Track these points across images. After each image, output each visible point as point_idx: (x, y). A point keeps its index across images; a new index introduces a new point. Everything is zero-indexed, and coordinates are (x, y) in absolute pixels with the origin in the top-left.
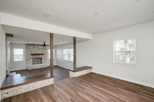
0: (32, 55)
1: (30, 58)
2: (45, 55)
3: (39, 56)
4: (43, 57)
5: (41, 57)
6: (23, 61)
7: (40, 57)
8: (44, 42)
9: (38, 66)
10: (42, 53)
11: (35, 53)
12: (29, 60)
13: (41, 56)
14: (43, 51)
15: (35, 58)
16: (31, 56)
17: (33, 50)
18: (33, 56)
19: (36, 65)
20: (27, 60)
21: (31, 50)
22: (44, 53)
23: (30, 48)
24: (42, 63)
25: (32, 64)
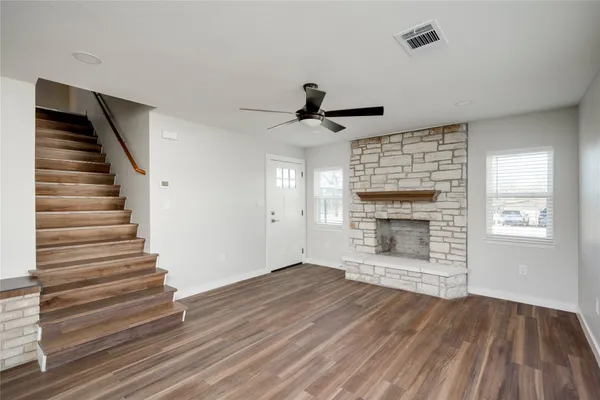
1: (364, 215)
2: (442, 202)
3: (408, 205)
4: (434, 216)
5: (423, 216)
6: (340, 227)
7: (416, 216)
10: (427, 186)
11: (389, 188)
12: (362, 226)
13: (420, 210)
14: (435, 176)
15: (385, 215)
16: (369, 207)
17: (377, 171)
18: (379, 206)
19: (381, 265)
20: (353, 226)
21: (369, 172)
22: (438, 187)
23: (364, 159)
24: (426, 259)
25: (373, 250)
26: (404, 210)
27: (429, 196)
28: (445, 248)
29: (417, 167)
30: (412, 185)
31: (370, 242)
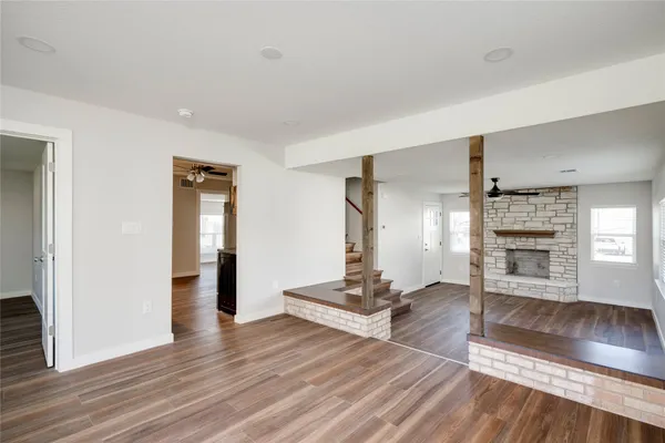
0: (499, 233)
1: (496, 246)
2: (561, 240)
3: (533, 240)
4: (553, 248)
5: (545, 248)
7: (539, 248)
8: (495, 180)
9: (524, 286)
10: (548, 227)
11: (517, 227)
12: (494, 254)
13: (542, 244)
14: (554, 220)
15: (514, 247)
16: (501, 240)
17: (507, 215)
18: (509, 240)
21: (501, 215)
22: (556, 228)
23: (496, 205)
24: (547, 277)
25: (504, 272)
26: (530, 243)
27: (551, 234)
28: (562, 269)
29: (539, 214)
30: (537, 226)
31: (502, 265)
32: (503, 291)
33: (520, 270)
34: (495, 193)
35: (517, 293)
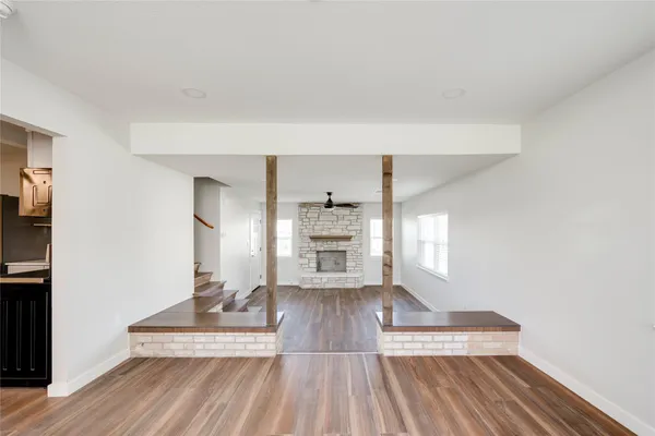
0: (314, 238)
1: (309, 249)
2: (353, 242)
4: (348, 248)
5: (344, 249)
7: (340, 249)
8: (329, 194)
9: (329, 280)
10: (346, 233)
11: (325, 233)
12: (308, 256)
13: (342, 245)
14: (349, 228)
15: (322, 249)
16: (313, 244)
17: (317, 223)
18: (319, 243)
19: (325, 276)
20: (301, 256)
21: (312, 223)
22: (351, 234)
23: (308, 215)
24: (345, 271)
25: (315, 270)
26: (333, 246)
27: (348, 238)
28: (354, 264)
29: (340, 222)
30: (337, 232)
31: (314, 265)
32: (317, 286)
33: (323, 268)
34: (329, 204)
35: (328, 286)
